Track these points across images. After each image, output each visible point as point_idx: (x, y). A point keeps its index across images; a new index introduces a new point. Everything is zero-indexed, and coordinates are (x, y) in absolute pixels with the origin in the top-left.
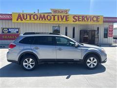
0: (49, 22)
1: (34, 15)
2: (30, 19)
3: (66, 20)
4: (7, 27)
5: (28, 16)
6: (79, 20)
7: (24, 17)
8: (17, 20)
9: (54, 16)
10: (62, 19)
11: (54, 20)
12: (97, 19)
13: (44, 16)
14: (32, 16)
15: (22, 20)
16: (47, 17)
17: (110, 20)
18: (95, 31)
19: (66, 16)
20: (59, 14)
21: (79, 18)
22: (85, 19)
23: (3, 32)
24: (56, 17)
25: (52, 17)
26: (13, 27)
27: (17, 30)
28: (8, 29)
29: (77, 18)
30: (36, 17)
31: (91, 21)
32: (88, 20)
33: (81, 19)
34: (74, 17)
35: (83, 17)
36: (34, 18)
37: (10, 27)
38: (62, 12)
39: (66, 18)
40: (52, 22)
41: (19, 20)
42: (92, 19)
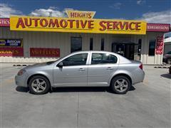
0: (63, 31)
1: (42, 20)
3: (89, 27)
5: (33, 22)
6: (108, 28)
7: (26, 22)
8: (17, 27)
9: (71, 21)
10: (83, 26)
11: (71, 27)
12: (137, 26)
13: (56, 21)
14: (39, 21)
15: (24, 27)
16: (61, 22)
17: (157, 28)
19: (90, 22)
20: (80, 19)
21: (109, 25)
22: (119, 26)
24: (74, 23)
25: (69, 23)
26: (13, 37)
27: (19, 42)
29: (106, 25)
30: (44, 23)
31: (127, 29)
32: (122, 27)
33: (112, 27)
35: (115, 22)
36: (41, 24)
37: (9, 37)
38: (84, 15)
39: (90, 25)
40: (68, 30)
41: (20, 26)
42: (129, 26)
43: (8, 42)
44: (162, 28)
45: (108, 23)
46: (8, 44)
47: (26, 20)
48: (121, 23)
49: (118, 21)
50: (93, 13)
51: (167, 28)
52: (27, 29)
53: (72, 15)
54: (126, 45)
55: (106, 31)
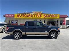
2: (23, 16)
3: (40, 17)
4: (12, 20)
5: (22, 15)
7: (20, 16)
8: (17, 17)
9: (34, 15)
10: (38, 16)
11: (34, 17)
12: (56, 16)
13: (30, 15)
16: (31, 15)
17: (63, 16)
19: (40, 15)
20: (37, 14)
21: (47, 16)
22: (50, 16)
24: (35, 16)
27: (16, 22)
28: (12, 21)
29: (46, 16)
30: (26, 16)
34: (44, 15)
35: (49, 15)
36: (25, 16)
37: (13, 20)
38: (38, 13)
39: (40, 16)
40: (33, 18)
41: (18, 17)
42: (53, 16)
43: (13, 22)
44: (64, 16)
45: (47, 15)
46: (12, 23)
47: (20, 15)
48: (51, 15)
49: (50, 14)
50: (42, 12)
51: (66, 16)
52: (20, 18)
53: (35, 13)
54: (53, 22)
55: (46, 18)
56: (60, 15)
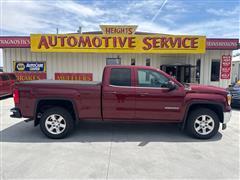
0: (96, 51)
1: (70, 38)
3: (130, 46)
6: (155, 47)
7: (50, 41)
11: (107, 45)
12: (193, 43)
14: (66, 40)
15: (47, 47)
16: (94, 40)
17: (221, 44)
18: (190, 66)
21: (155, 42)
22: (169, 44)
23: (16, 69)
25: (104, 41)
26: (34, 60)
27: (41, 65)
29: (151, 42)
30: (72, 42)
31: (179, 46)
32: (173, 44)
33: (159, 44)
35: (163, 39)
37: (29, 60)
38: (122, 30)
40: (102, 50)
42: (181, 43)
43: (28, 66)
44: (228, 44)
45: (154, 40)
46: (27, 69)
47: (51, 38)
48: (171, 39)
51: (234, 45)
52: (51, 49)
53: (108, 31)
55: (152, 51)
56: (208, 40)
